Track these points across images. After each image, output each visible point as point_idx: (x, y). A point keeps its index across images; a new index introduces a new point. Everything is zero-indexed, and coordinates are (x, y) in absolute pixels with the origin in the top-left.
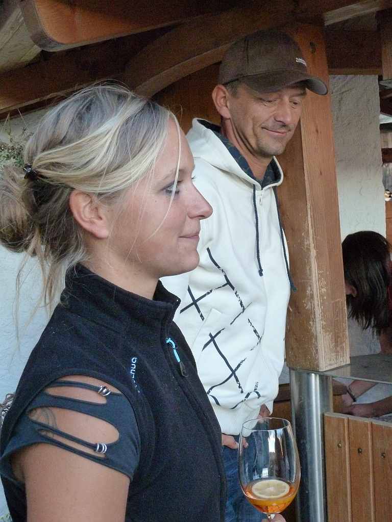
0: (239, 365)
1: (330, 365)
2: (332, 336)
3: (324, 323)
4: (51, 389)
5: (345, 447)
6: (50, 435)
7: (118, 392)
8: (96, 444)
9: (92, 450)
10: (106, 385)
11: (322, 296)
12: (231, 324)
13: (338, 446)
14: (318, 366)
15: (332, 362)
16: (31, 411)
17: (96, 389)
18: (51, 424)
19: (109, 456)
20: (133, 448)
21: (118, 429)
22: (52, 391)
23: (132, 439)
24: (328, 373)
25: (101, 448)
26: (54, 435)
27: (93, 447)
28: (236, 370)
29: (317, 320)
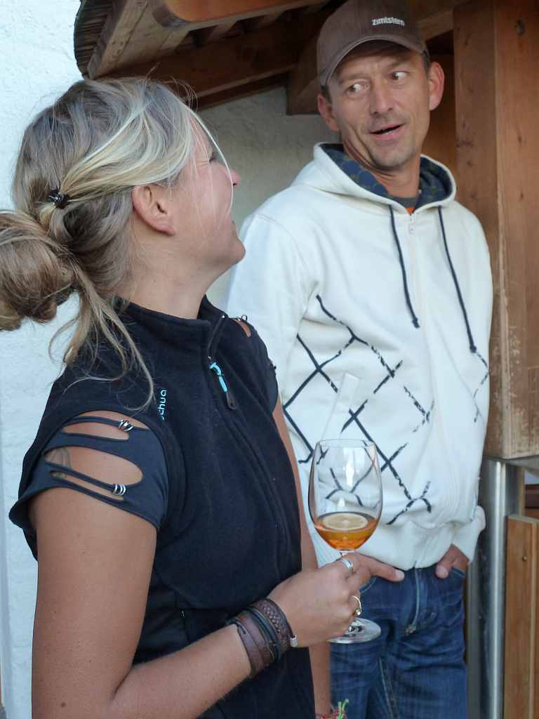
0: (396, 454)
1: (520, 451)
2: (524, 414)
3: (514, 395)
4: (68, 427)
5: (531, 561)
6: (63, 476)
7: (145, 427)
8: (114, 485)
9: (109, 492)
10: (126, 418)
11: (513, 359)
12: (375, 392)
13: (523, 559)
14: (501, 451)
15: (523, 448)
16: (47, 452)
17: (116, 424)
18: (64, 464)
19: (129, 500)
20: (160, 493)
21: (141, 469)
22: (69, 429)
23: (158, 482)
24: (516, 463)
25: (119, 489)
26: (67, 476)
27: (111, 488)
28: (391, 459)
29: (504, 391)
